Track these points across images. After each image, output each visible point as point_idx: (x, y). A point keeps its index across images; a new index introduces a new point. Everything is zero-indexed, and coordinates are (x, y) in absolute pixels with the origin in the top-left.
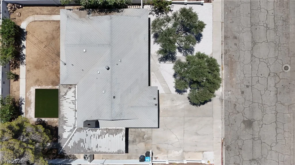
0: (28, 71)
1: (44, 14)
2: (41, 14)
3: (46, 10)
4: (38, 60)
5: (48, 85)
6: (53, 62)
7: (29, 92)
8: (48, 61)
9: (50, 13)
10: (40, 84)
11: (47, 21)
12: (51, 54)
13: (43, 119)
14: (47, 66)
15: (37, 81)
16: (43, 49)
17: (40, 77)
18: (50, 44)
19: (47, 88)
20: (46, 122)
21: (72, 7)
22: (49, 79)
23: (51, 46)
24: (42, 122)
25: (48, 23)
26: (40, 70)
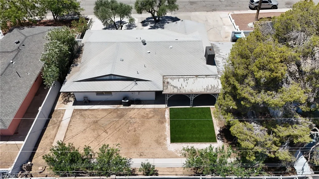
0: (141, 155)
1: (56, 134)
2: (53, 138)
3: (50, 131)
4: (125, 142)
5: (164, 128)
6: (131, 123)
7: (176, 154)
8: (128, 128)
9: (57, 127)
10: (163, 137)
11: (67, 129)
12: (118, 125)
13: (217, 132)
14: (136, 129)
15: (159, 142)
16: (108, 135)
17: (152, 138)
18: (103, 125)
19: (168, 128)
20: (221, 129)
21: (58, 102)
22: (156, 126)
23: (106, 125)
24: (222, 134)
25: (71, 128)
26: (141, 138)
